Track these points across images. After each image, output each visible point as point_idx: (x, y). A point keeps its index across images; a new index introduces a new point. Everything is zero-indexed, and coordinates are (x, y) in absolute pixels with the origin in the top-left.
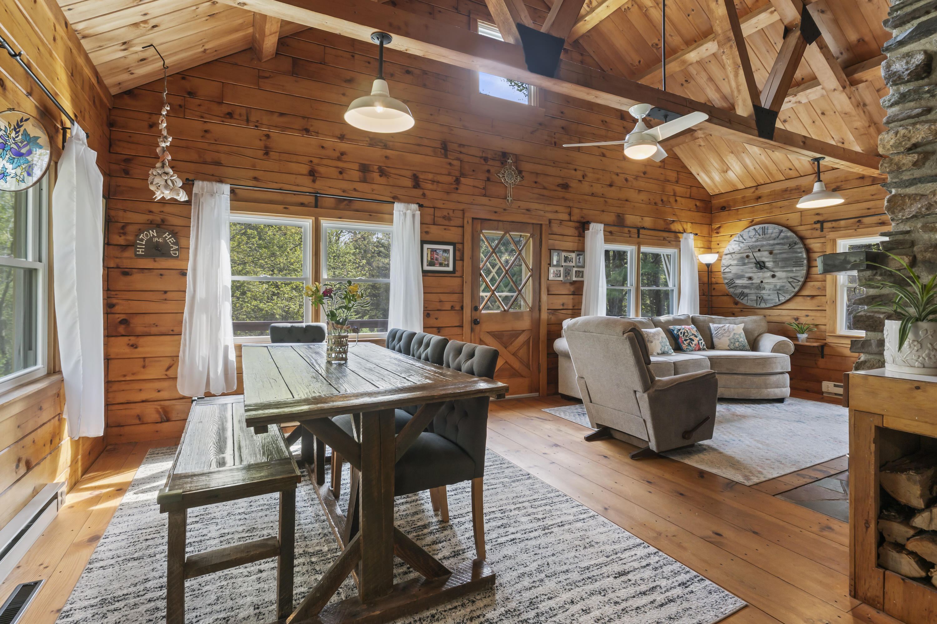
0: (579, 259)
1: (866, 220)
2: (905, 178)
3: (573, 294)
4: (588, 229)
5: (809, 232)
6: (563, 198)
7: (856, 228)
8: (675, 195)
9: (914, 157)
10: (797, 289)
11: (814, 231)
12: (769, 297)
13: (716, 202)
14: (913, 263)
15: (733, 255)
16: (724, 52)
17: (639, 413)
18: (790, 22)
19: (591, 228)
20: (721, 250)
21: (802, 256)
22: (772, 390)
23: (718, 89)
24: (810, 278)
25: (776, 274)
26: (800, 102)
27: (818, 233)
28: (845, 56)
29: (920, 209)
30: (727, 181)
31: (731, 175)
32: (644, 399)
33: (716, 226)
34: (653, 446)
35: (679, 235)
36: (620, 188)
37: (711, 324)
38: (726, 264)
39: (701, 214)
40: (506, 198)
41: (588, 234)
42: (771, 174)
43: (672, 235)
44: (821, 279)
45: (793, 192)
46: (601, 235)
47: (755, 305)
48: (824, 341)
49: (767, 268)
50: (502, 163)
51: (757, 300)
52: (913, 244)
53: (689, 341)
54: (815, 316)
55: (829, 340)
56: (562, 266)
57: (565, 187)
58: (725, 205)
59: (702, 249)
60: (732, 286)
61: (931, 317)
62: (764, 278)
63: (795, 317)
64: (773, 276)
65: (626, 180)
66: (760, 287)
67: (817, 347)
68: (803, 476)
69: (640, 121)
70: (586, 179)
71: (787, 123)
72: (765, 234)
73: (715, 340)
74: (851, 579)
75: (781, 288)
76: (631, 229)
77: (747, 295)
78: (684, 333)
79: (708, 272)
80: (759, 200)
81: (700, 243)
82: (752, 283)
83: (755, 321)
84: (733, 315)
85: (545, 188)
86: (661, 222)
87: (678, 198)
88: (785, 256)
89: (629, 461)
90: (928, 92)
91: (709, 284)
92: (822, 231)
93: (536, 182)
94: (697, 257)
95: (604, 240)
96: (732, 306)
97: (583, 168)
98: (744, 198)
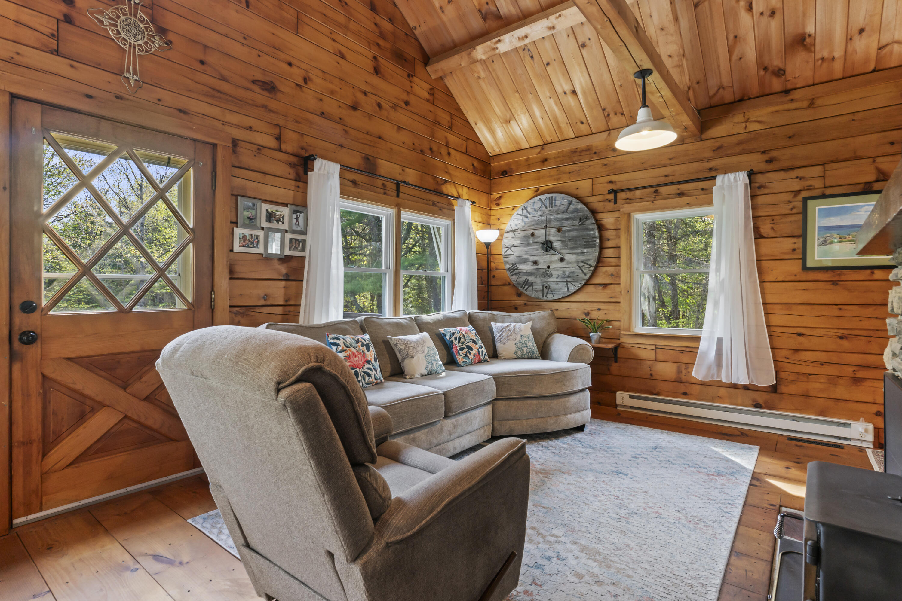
0: (297, 219)
1: (663, 190)
3: (286, 279)
4: (312, 170)
5: (601, 204)
6: (265, 107)
7: (653, 199)
8: (447, 145)
10: (588, 276)
11: (606, 203)
12: (557, 287)
13: (495, 164)
15: (516, 233)
19: (317, 168)
20: (502, 227)
21: (595, 233)
22: (572, 415)
24: (602, 262)
25: (564, 256)
27: (611, 206)
31: (515, 127)
32: (353, 578)
33: (496, 195)
35: (452, 200)
36: (370, 115)
37: (493, 324)
38: (508, 245)
39: (479, 178)
40: (120, 73)
41: (313, 177)
42: (560, 129)
43: (444, 200)
44: (614, 264)
45: (583, 153)
46: (335, 182)
47: (541, 297)
48: (618, 341)
49: (554, 249)
51: (543, 290)
53: (466, 350)
54: (608, 310)
55: (624, 340)
56: (263, 229)
57: (269, 87)
58: (506, 168)
59: (481, 224)
60: (514, 272)
62: (551, 262)
63: (586, 311)
64: (562, 260)
65: (379, 105)
66: (546, 274)
67: (611, 348)
70: (310, 85)
71: (585, 48)
72: (552, 207)
73: (498, 345)
75: (571, 275)
76: (386, 182)
77: (532, 284)
78: (460, 338)
79: (488, 255)
80: (545, 163)
81: (477, 215)
82: (538, 269)
83: (544, 318)
84: (516, 309)
85: (222, 78)
86: (429, 179)
87: (452, 151)
88: (575, 234)
91: (489, 270)
92: (615, 203)
93: (202, 62)
94: (475, 233)
95: (341, 193)
96: (515, 298)
97: (304, 66)
98: (527, 160)
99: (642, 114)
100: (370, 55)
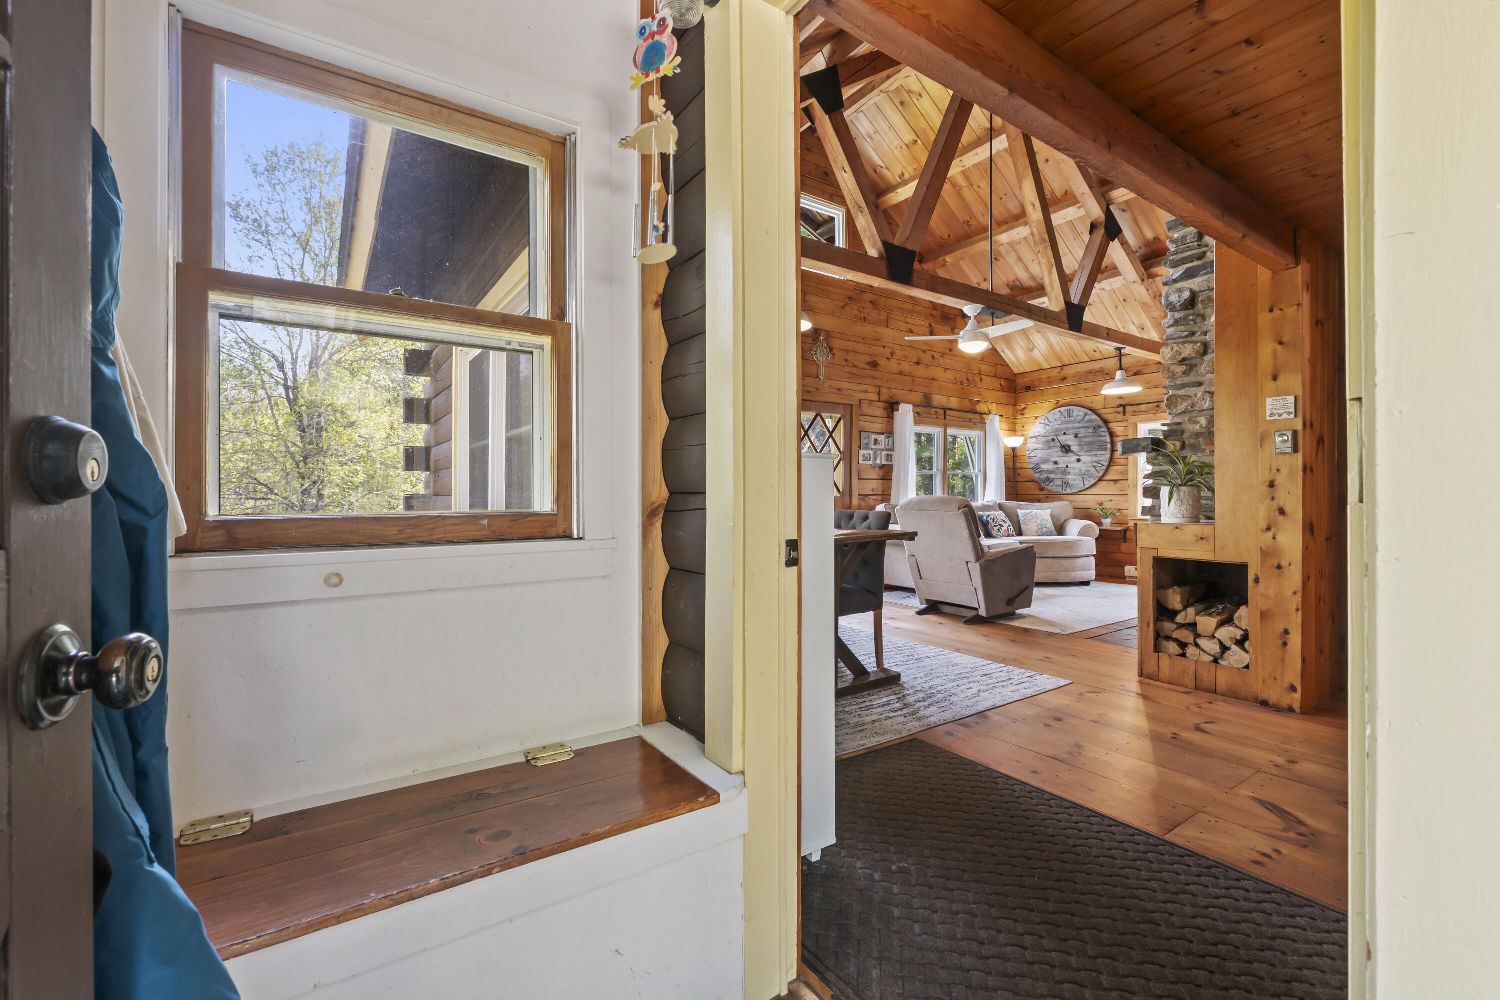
0: (889, 442)
2: (1178, 383)
3: (884, 479)
4: (898, 410)
5: (1113, 415)
6: (873, 377)
7: (1155, 412)
8: (980, 374)
9: (1183, 368)
10: (1101, 474)
11: (1117, 415)
12: (1075, 483)
13: (1020, 381)
14: (1183, 447)
15: (1039, 439)
16: (1039, 252)
17: (970, 584)
18: (1096, 220)
19: (900, 409)
20: (1026, 433)
21: (1106, 439)
22: (1080, 573)
23: (1027, 269)
24: (1114, 462)
25: (1081, 458)
26: (1104, 290)
27: (1121, 417)
28: (1143, 251)
29: (1187, 407)
30: (1032, 360)
31: (1037, 354)
32: (976, 569)
33: (1020, 407)
34: (983, 612)
35: (985, 416)
36: (927, 366)
37: (1018, 511)
38: (1031, 448)
39: (1006, 394)
40: (818, 377)
41: (898, 415)
42: (1076, 354)
43: (977, 417)
44: (1123, 462)
45: (1098, 375)
46: (911, 416)
47: (1061, 491)
48: (1127, 526)
49: (1073, 452)
50: (814, 340)
51: (1063, 485)
52: (1183, 432)
53: (998, 527)
54: (1118, 501)
55: (1131, 525)
56: (873, 450)
57: (874, 365)
58: (1030, 384)
59: (1008, 432)
60: (1037, 471)
61: (1189, 484)
62: (1069, 463)
63: (1100, 502)
64: (1079, 461)
65: (933, 357)
66: (1065, 472)
67: (1120, 531)
68: (1108, 629)
69: (973, 318)
70: (895, 357)
71: (1093, 315)
72: (1070, 417)
73: (1023, 527)
74: (1139, 665)
75: (1086, 473)
76: (938, 410)
77: (1053, 481)
78: (994, 519)
79: (1014, 456)
80: (1065, 381)
81: (1005, 426)
82: (1058, 468)
83: (1062, 507)
84: (1039, 501)
85: (855, 367)
86: (967, 403)
87: (983, 377)
88: (1090, 439)
89: (964, 625)
90: (1193, 320)
91: (1015, 469)
92: (1124, 415)
93: (846, 360)
94: (1002, 440)
95: (915, 423)
96: (1038, 492)
97: (891, 346)
98: (1049, 378)
99: (1119, 375)
100: (927, 324)
